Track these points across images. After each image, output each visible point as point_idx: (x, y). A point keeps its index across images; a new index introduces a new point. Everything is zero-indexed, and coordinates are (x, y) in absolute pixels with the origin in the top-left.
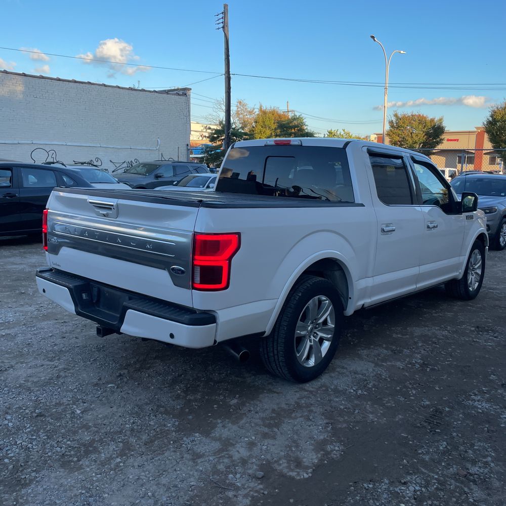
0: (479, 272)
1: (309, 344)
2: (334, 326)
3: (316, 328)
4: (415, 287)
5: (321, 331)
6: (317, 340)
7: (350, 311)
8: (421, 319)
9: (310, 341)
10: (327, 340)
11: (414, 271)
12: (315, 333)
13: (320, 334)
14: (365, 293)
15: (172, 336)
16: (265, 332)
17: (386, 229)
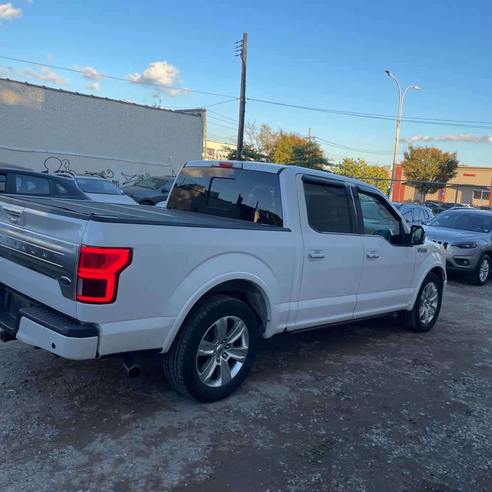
0: (435, 305)
1: (215, 363)
2: (247, 348)
3: (226, 348)
4: (351, 314)
5: (232, 351)
6: (226, 360)
7: (269, 333)
8: (362, 347)
9: (218, 361)
10: (240, 361)
11: (351, 299)
12: (225, 353)
13: (231, 355)
14: (287, 317)
15: (54, 346)
16: (161, 349)
17: (314, 255)
